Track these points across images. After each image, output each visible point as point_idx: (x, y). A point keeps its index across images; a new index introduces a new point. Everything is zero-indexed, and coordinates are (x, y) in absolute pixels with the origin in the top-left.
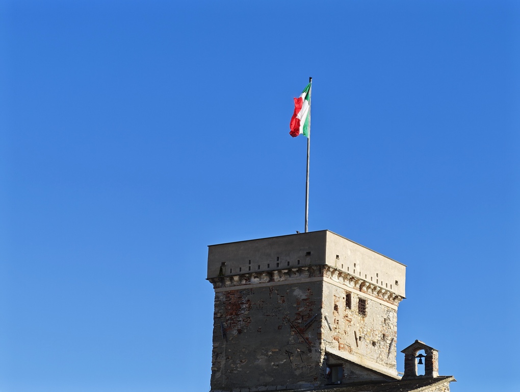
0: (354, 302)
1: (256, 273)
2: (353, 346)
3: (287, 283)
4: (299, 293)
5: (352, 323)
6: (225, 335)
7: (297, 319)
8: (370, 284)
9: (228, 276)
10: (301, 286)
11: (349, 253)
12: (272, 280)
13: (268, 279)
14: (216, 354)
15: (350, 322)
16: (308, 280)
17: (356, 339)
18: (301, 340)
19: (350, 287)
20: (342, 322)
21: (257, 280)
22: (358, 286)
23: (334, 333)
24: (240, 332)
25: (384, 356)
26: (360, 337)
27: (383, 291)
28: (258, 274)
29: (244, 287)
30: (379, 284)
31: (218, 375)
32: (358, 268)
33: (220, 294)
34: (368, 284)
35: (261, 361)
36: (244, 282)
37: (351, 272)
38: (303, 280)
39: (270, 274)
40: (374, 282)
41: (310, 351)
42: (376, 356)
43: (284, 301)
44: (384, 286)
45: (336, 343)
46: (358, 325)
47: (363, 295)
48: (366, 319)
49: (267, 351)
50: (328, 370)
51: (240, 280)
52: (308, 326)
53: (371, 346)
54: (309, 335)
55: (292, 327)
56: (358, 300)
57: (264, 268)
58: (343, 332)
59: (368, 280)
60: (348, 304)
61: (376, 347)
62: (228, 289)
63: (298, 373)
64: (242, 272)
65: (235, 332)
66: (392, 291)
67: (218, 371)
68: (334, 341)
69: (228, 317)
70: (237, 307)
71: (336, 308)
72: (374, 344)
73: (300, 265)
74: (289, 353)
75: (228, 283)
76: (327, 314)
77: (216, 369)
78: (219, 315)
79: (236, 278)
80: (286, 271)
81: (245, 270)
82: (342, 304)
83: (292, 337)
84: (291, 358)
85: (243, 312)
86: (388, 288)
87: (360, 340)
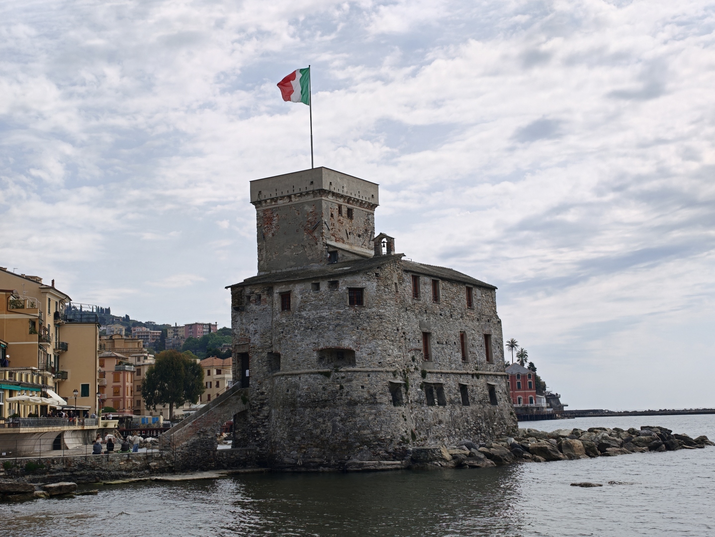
0: (344, 210)
1: (280, 197)
2: (345, 239)
3: (300, 202)
4: (309, 209)
5: (344, 224)
6: (264, 237)
7: (307, 225)
8: (354, 198)
9: (263, 200)
10: (308, 203)
11: (339, 180)
12: (291, 201)
13: (288, 200)
14: (260, 249)
15: (342, 223)
16: (313, 199)
17: (347, 234)
18: (311, 237)
19: (341, 201)
20: (337, 225)
21: (281, 201)
22: (346, 201)
23: (331, 232)
24: (273, 235)
25: (366, 243)
26: (350, 233)
27: (364, 202)
28: (282, 198)
29: (274, 206)
30: (361, 198)
31: (262, 262)
32: (345, 189)
33: (259, 212)
34: (353, 199)
35: (287, 253)
36: (273, 203)
37: (341, 192)
38: (310, 200)
39: (289, 197)
40: (357, 197)
41: (317, 244)
42: (361, 243)
43: (299, 214)
44: (364, 199)
45: (333, 238)
46: (348, 225)
47: (350, 206)
48: (353, 221)
49: (290, 246)
50: (329, 255)
51: (271, 202)
52: (315, 228)
53: (357, 237)
54: (316, 234)
55: (305, 230)
56: (347, 209)
57: (285, 194)
58: (338, 231)
59: (353, 196)
60: (340, 212)
61: (361, 238)
62: (264, 208)
63: (310, 258)
64: (272, 197)
65: (270, 235)
66: (370, 201)
67: (262, 260)
68: (332, 237)
69: (266, 226)
70: (271, 219)
71: (332, 216)
72: (359, 236)
73: (307, 190)
74: (304, 247)
75: (264, 204)
76: (326, 220)
77: (260, 259)
78: (260, 225)
79: (269, 201)
80: (299, 195)
81: (274, 196)
82: (336, 214)
83: (305, 236)
84: (306, 249)
85: (274, 222)
86: (367, 200)
87: (350, 234)
